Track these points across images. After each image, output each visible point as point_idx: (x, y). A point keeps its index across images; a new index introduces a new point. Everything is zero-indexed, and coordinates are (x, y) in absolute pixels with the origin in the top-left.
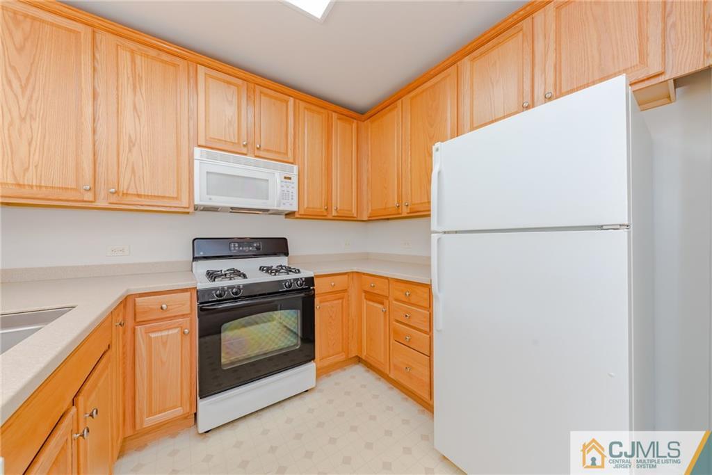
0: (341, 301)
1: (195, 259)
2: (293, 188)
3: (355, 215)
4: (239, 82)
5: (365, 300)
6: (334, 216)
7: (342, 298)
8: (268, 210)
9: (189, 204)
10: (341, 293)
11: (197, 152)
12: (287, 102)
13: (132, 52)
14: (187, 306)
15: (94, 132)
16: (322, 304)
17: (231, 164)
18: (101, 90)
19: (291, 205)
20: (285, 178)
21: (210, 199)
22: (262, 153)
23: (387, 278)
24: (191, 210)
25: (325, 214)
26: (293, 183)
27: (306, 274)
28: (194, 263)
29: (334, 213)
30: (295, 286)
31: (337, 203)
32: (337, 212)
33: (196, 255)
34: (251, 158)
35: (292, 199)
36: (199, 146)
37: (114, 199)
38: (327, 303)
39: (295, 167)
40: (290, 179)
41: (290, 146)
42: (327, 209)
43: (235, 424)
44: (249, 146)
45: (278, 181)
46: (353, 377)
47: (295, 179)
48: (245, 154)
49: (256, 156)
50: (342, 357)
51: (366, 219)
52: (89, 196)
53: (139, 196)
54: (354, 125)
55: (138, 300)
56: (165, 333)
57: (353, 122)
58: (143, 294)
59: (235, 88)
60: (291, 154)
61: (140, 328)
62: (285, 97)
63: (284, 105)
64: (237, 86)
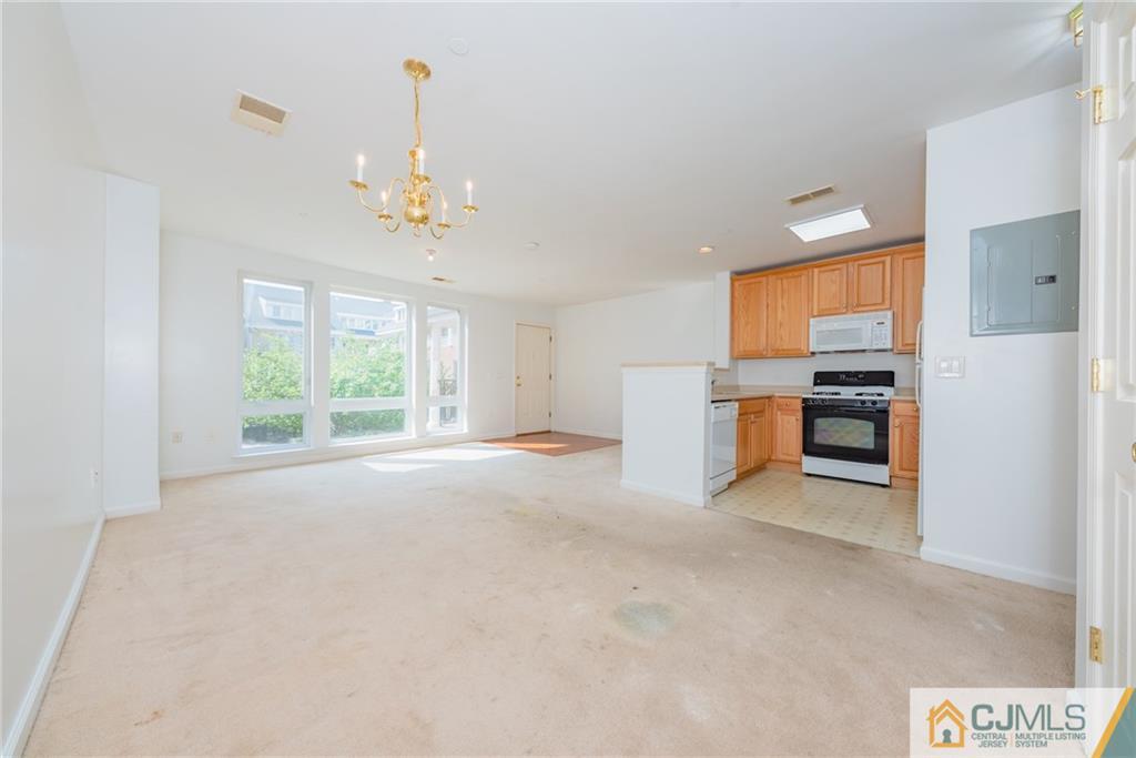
1: (815, 384)
2: (886, 330)
8: (867, 350)
9: (808, 352)
12: (884, 263)
14: (799, 405)
15: (767, 322)
18: (770, 304)
19: (884, 343)
20: (879, 324)
21: (820, 347)
22: (860, 309)
24: (809, 354)
26: (886, 326)
28: (815, 386)
30: (869, 404)
33: (816, 382)
34: (849, 315)
35: (885, 339)
36: (815, 316)
37: (774, 352)
39: (889, 313)
40: (883, 323)
41: (887, 296)
44: (848, 306)
45: (870, 327)
47: (889, 323)
48: (845, 313)
49: (855, 312)
52: (765, 353)
55: (778, 399)
56: (789, 417)
58: (781, 397)
59: (837, 272)
60: (887, 302)
61: (779, 413)
62: (883, 258)
63: (881, 266)
64: (839, 269)
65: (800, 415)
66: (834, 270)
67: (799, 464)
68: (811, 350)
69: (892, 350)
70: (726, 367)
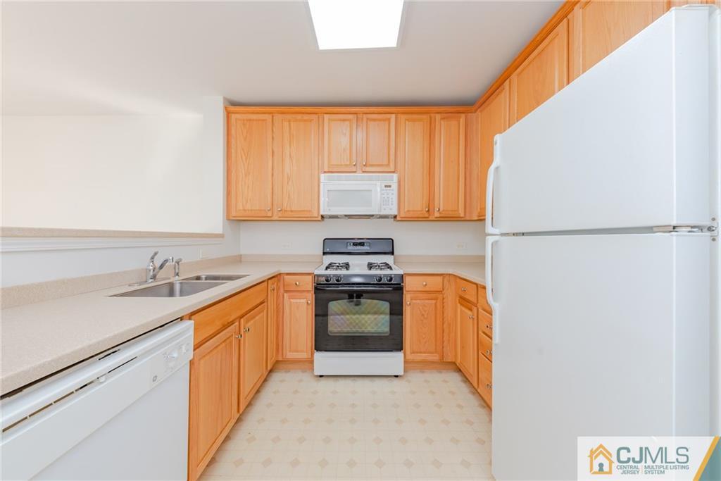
0: (434, 301)
1: (324, 253)
2: (393, 194)
3: (462, 215)
4: (350, 117)
5: (459, 305)
6: (436, 218)
7: (436, 299)
8: (373, 215)
9: (318, 215)
10: (436, 294)
11: (323, 176)
12: (389, 120)
13: (289, 121)
15: (273, 175)
16: (414, 301)
17: (344, 182)
18: (275, 150)
19: (391, 209)
20: (386, 186)
21: (330, 210)
22: (368, 169)
23: (477, 284)
24: (320, 218)
25: (427, 215)
26: (393, 190)
27: (397, 271)
28: (324, 257)
29: (437, 214)
30: (384, 281)
31: (441, 203)
32: (440, 213)
33: (325, 251)
34: (359, 174)
35: (392, 204)
36: (325, 172)
37: (280, 214)
38: (418, 301)
39: (395, 176)
40: (390, 186)
41: (392, 157)
42: (428, 211)
43: (338, 378)
44: (358, 165)
45: (379, 190)
46: (445, 381)
47: (395, 186)
48: (355, 172)
49: (363, 172)
50: (435, 358)
51: (476, 218)
52: (270, 214)
53: (292, 211)
54: (462, 120)
55: (286, 277)
56: (298, 301)
57: (460, 117)
58: (288, 274)
59: (347, 123)
60: (392, 165)
61: (286, 295)
62: (388, 116)
63: (387, 123)
64: (349, 120)
65: (311, 297)
66: (344, 120)
67: (311, 362)
68: (322, 213)
69: (395, 217)
70: (219, 230)
